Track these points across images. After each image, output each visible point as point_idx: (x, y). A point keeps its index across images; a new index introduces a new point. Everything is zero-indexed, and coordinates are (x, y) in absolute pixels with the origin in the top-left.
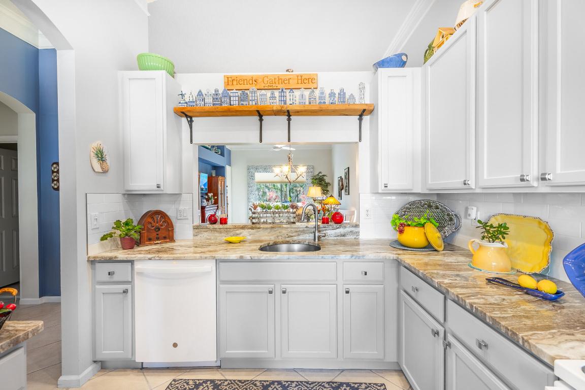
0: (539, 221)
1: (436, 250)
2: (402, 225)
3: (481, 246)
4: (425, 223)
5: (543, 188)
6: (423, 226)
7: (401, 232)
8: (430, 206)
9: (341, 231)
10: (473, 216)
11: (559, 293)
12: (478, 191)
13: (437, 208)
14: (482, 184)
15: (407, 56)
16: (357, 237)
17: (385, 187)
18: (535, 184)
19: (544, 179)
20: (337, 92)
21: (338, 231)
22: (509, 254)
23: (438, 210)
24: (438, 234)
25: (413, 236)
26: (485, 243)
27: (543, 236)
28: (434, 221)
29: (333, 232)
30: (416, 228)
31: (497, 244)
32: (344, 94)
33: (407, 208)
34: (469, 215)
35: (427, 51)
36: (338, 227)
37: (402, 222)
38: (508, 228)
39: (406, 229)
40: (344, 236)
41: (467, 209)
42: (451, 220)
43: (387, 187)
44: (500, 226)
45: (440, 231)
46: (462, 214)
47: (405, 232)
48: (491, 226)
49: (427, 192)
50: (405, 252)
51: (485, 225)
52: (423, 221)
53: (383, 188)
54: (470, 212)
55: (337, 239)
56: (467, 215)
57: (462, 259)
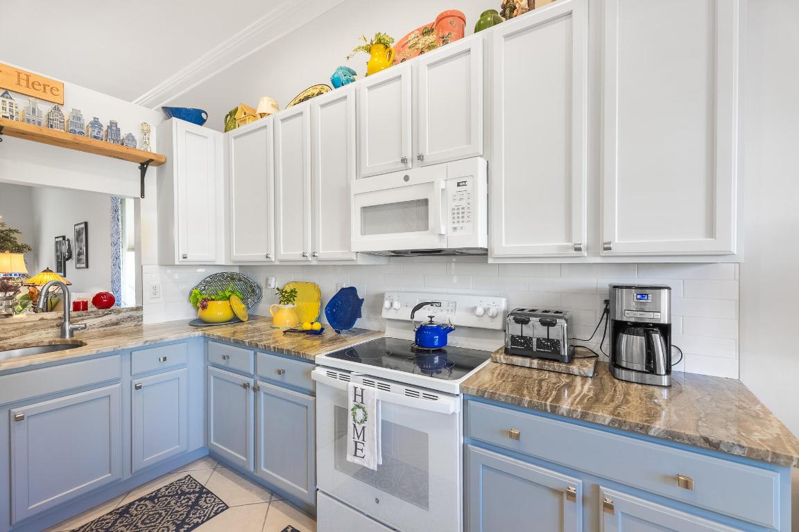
0: (315, 286)
1: (242, 321)
2: (205, 300)
3: (279, 309)
4: (230, 296)
5: (314, 263)
6: (228, 298)
7: (204, 307)
8: (233, 279)
9: (113, 317)
10: (273, 286)
11: (322, 329)
12: (277, 263)
13: (240, 280)
14: (280, 258)
15: (206, 114)
16: (139, 323)
17: (184, 258)
18: (310, 259)
19: (314, 256)
20: (105, 123)
21: (106, 319)
22: (297, 312)
23: (242, 283)
24: (243, 306)
25: (218, 310)
26: (281, 306)
27: (316, 295)
28: (238, 293)
29: (97, 321)
30: (220, 302)
31: (290, 305)
32: (118, 130)
33: (208, 282)
34: (270, 285)
35: (228, 115)
36: (106, 313)
37: (204, 296)
38: (296, 292)
39: (210, 303)
40: (117, 324)
41: (267, 280)
42: (253, 291)
43: (186, 258)
44: (292, 291)
45: (244, 303)
46: (263, 284)
47: (208, 307)
48: (286, 292)
49: (232, 264)
50: (209, 328)
51: (282, 291)
52: (228, 294)
53: (181, 259)
54: (269, 282)
55: (105, 330)
56: (267, 284)
57: (264, 324)
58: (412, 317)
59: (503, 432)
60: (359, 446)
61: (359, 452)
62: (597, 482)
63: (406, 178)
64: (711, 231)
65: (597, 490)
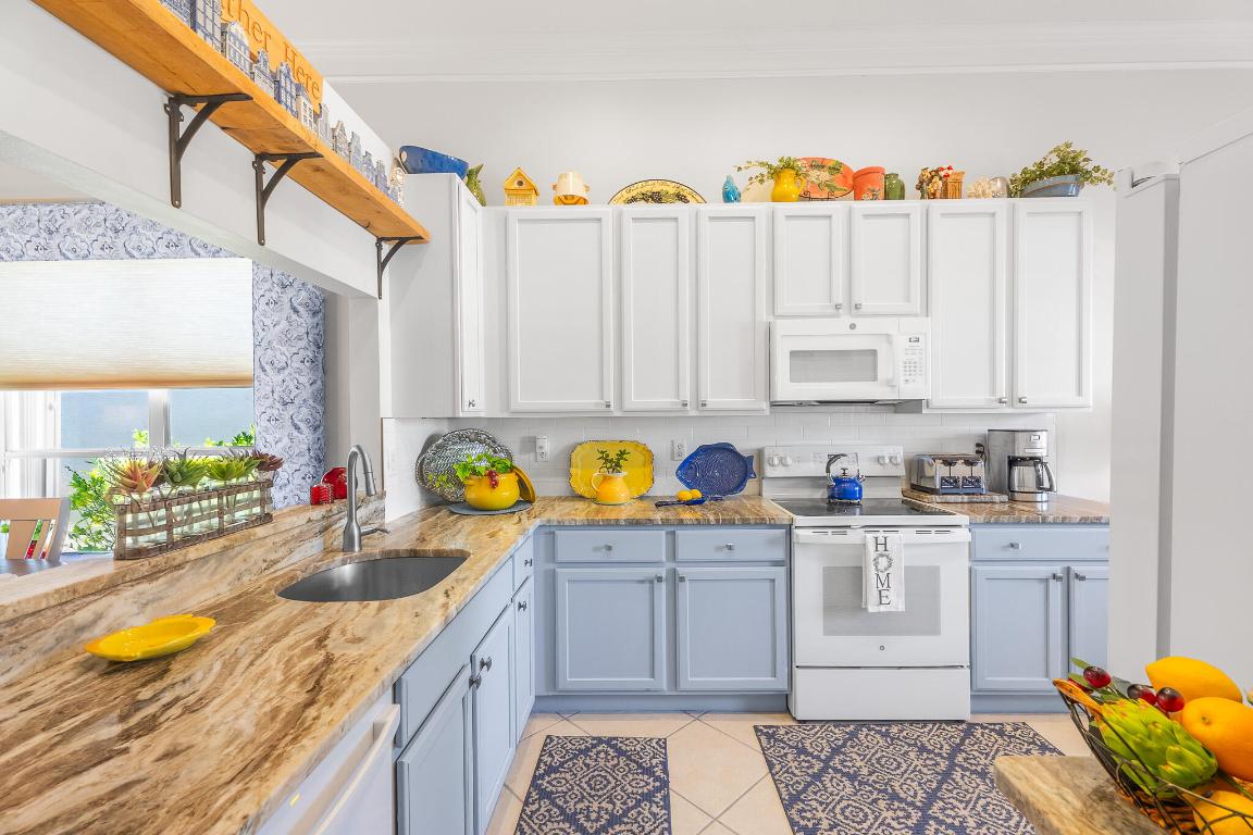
3: (605, 479)
12: (616, 414)
14: (628, 407)
16: (383, 521)
17: (472, 405)
18: (689, 408)
19: (704, 405)
31: (623, 473)
44: (623, 453)
53: (466, 408)
58: (828, 471)
59: (1004, 548)
60: (883, 593)
61: (884, 600)
62: (1066, 565)
63: (853, 326)
64: (1080, 393)
65: (1068, 569)
